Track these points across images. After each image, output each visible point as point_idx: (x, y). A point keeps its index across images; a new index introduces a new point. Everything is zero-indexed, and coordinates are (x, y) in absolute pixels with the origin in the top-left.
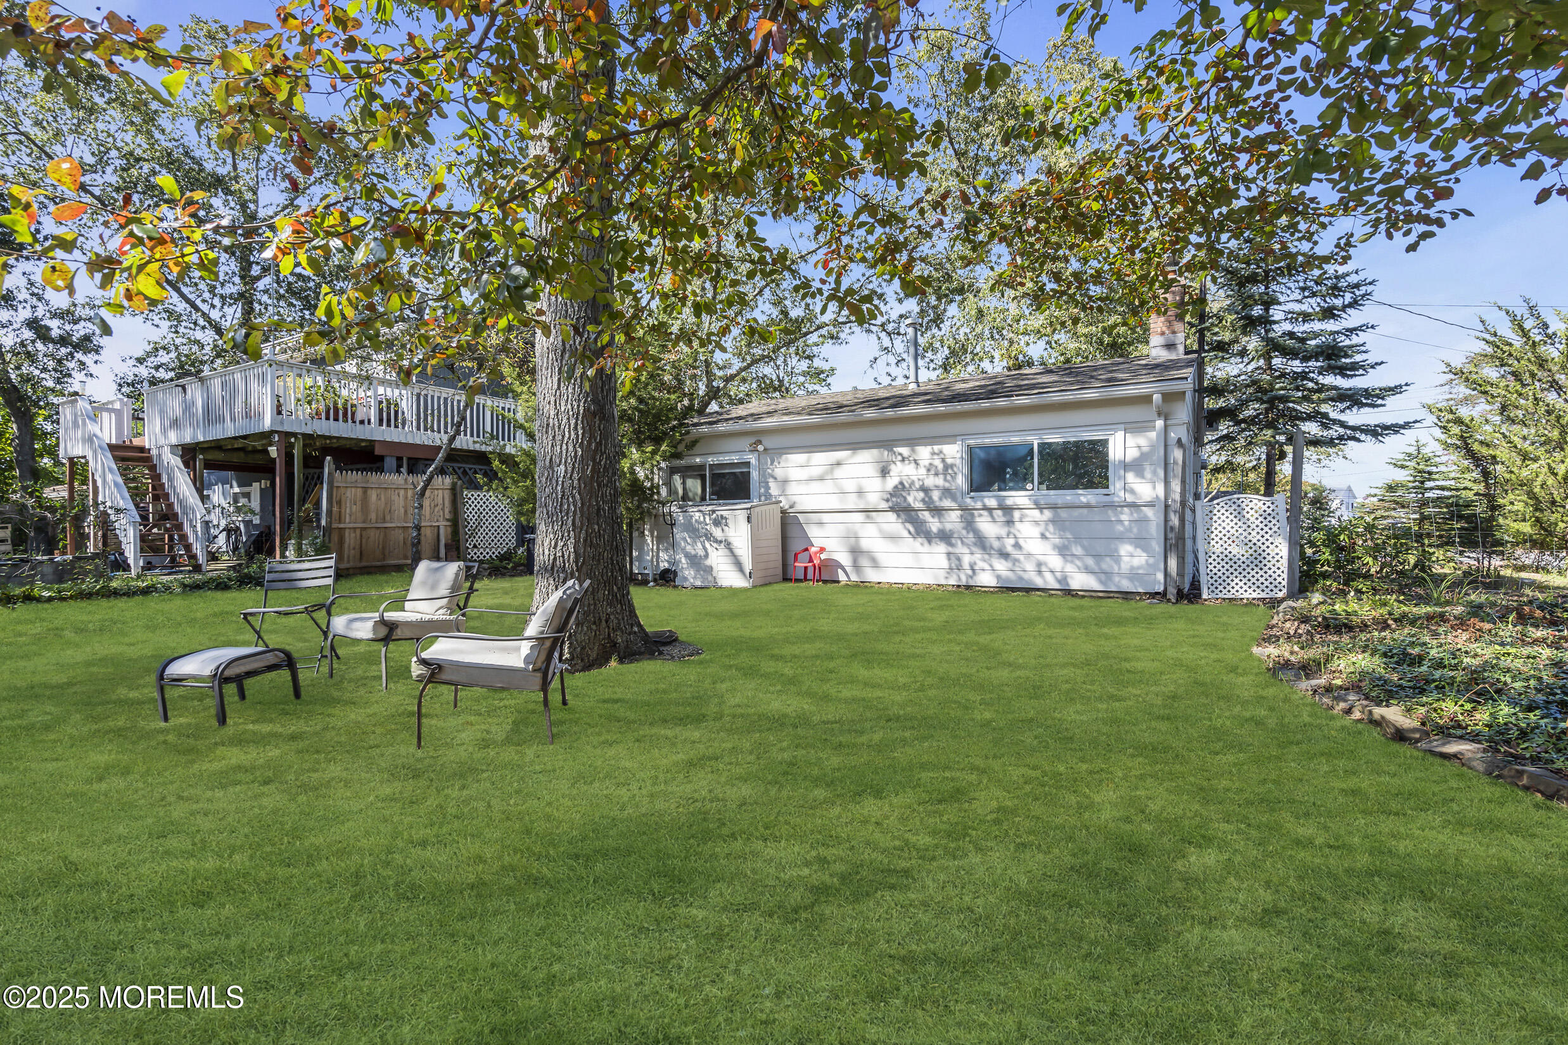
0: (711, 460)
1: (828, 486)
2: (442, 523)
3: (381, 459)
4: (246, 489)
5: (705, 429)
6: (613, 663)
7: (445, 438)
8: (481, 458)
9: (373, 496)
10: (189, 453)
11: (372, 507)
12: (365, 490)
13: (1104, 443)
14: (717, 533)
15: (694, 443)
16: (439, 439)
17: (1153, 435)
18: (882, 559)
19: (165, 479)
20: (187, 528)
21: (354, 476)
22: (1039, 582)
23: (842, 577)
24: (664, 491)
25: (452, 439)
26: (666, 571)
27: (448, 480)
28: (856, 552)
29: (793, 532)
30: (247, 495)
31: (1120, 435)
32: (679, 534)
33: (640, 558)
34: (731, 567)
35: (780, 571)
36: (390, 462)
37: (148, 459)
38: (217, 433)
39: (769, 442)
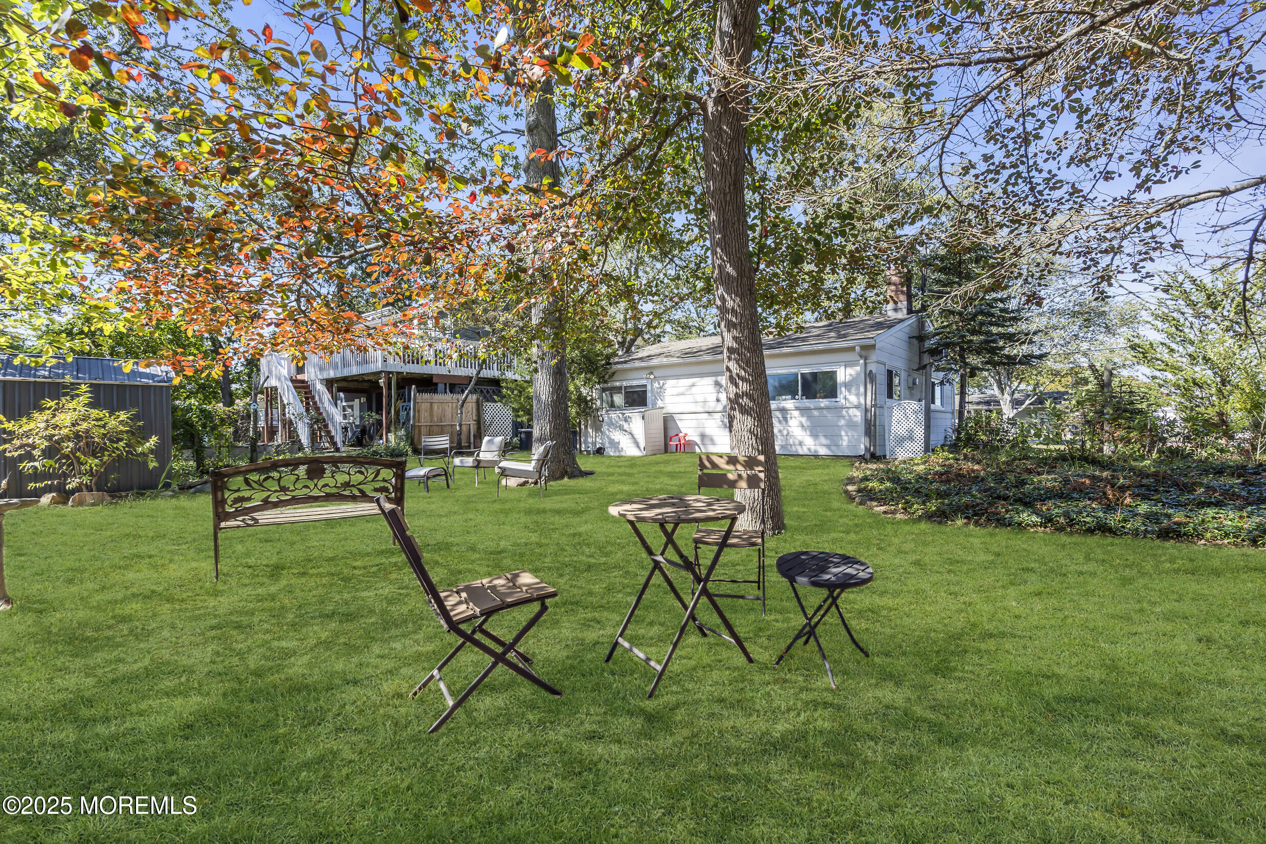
0: (625, 384)
1: (689, 398)
2: (472, 422)
3: (436, 384)
4: (350, 403)
5: (619, 366)
6: (566, 479)
7: (475, 372)
8: (495, 383)
9: (435, 407)
10: (329, 383)
11: (435, 414)
12: (431, 403)
13: (834, 373)
14: (626, 426)
15: (613, 374)
16: (472, 372)
17: (858, 368)
18: (716, 439)
19: (317, 398)
20: (331, 427)
21: (426, 396)
22: (801, 452)
23: (698, 450)
24: (598, 403)
25: (479, 372)
26: (600, 449)
27: (475, 397)
28: (703, 436)
29: (670, 425)
30: (351, 407)
31: (843, 368)
32: (605, 428)
33: (586, 442)
34: (633, 445)
35: (663, 447)
36: (441, 387)
37: (308, 387)
38: (346, 372)
39: (657, 373)
